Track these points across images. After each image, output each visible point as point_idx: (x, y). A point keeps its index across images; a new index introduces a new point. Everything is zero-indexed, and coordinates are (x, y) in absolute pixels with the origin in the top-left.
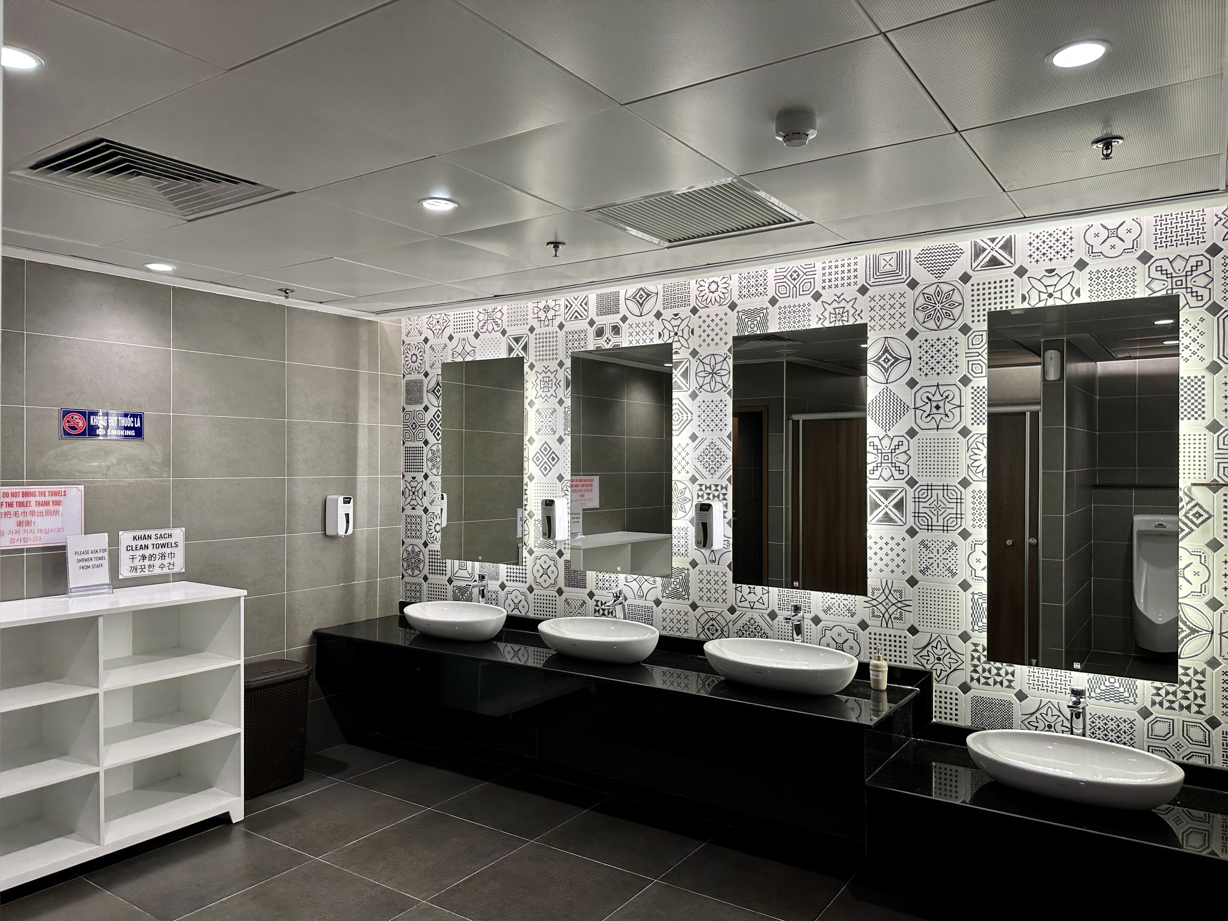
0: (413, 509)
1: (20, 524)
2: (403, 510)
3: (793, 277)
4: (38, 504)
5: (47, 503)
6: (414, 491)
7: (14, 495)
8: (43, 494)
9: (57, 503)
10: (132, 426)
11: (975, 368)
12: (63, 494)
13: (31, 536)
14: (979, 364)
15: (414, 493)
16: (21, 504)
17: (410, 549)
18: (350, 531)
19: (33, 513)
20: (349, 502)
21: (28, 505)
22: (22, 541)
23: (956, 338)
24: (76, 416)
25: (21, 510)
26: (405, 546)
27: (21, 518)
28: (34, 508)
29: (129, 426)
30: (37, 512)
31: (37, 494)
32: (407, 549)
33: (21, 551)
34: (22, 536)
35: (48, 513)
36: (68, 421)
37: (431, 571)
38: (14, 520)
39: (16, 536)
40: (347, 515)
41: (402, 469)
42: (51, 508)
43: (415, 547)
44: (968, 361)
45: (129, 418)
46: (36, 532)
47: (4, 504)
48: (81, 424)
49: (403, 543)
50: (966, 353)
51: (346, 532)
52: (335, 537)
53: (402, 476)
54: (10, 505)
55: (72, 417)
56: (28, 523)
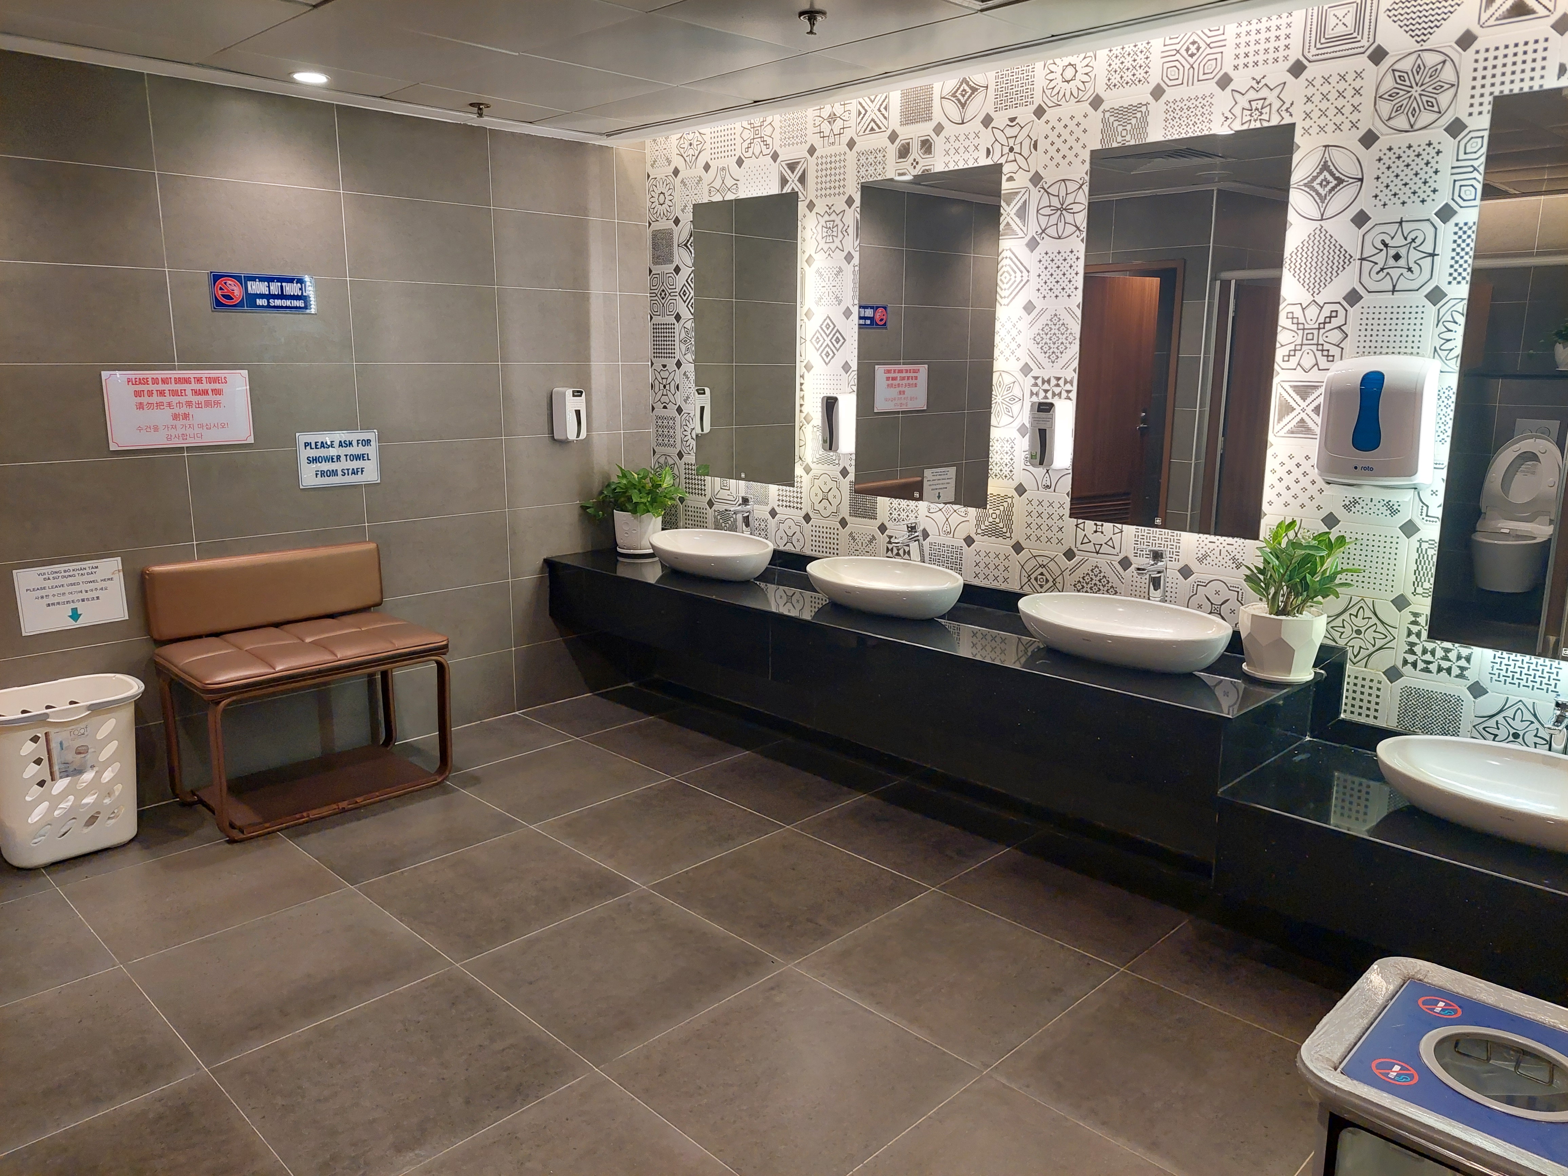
0: (665, 407)
1: (176, 417)
2: (653, 409)
3: (1190, 52)
4: (196, 392)
5: (206, 392)
6: (664, 383)
7: (164, 381)
8: (199, 380)
9: (217, 392)
10: (300, 294)
11: (1465, 191)
12: (223, 381)
13: (189, 431)
14: (1472, 186)
15: (665, 387)
16: (174, 393)
17: (662, 460)
18: (583, 435)
19: (189, 404)
20: (581, 396)
21: (183, 394)
22: (181, 438)
23: (1439, 143)
24: (230, 282)
25: (175, 400)
26: (657, 456)
27: (177, 410)
28: (191, 397)
29: (296, 294)
30: (194, 403)
31: (193, 380)
32: (659, 460)
33: (181, 449)
34: (180, 431)
35: (208, 404)
36: (221, 289)
37: (688, 490)
38: (167, 413)
39: (173, 432)
40: (578, 413)
41: (650, 354)
42: (211, 397)
43: (668, 457)
44: (1455, 181)
45: (295, 284)
46: (196, 426)
47: (155, 392)
48: (236, 293)
49: (654, 452)
50: (1453, 168)
51: (578, 435)
52: (565, 442)
53: (650, 363)
54: (162, 393)
55: (225, 283)
56: (186, 416)
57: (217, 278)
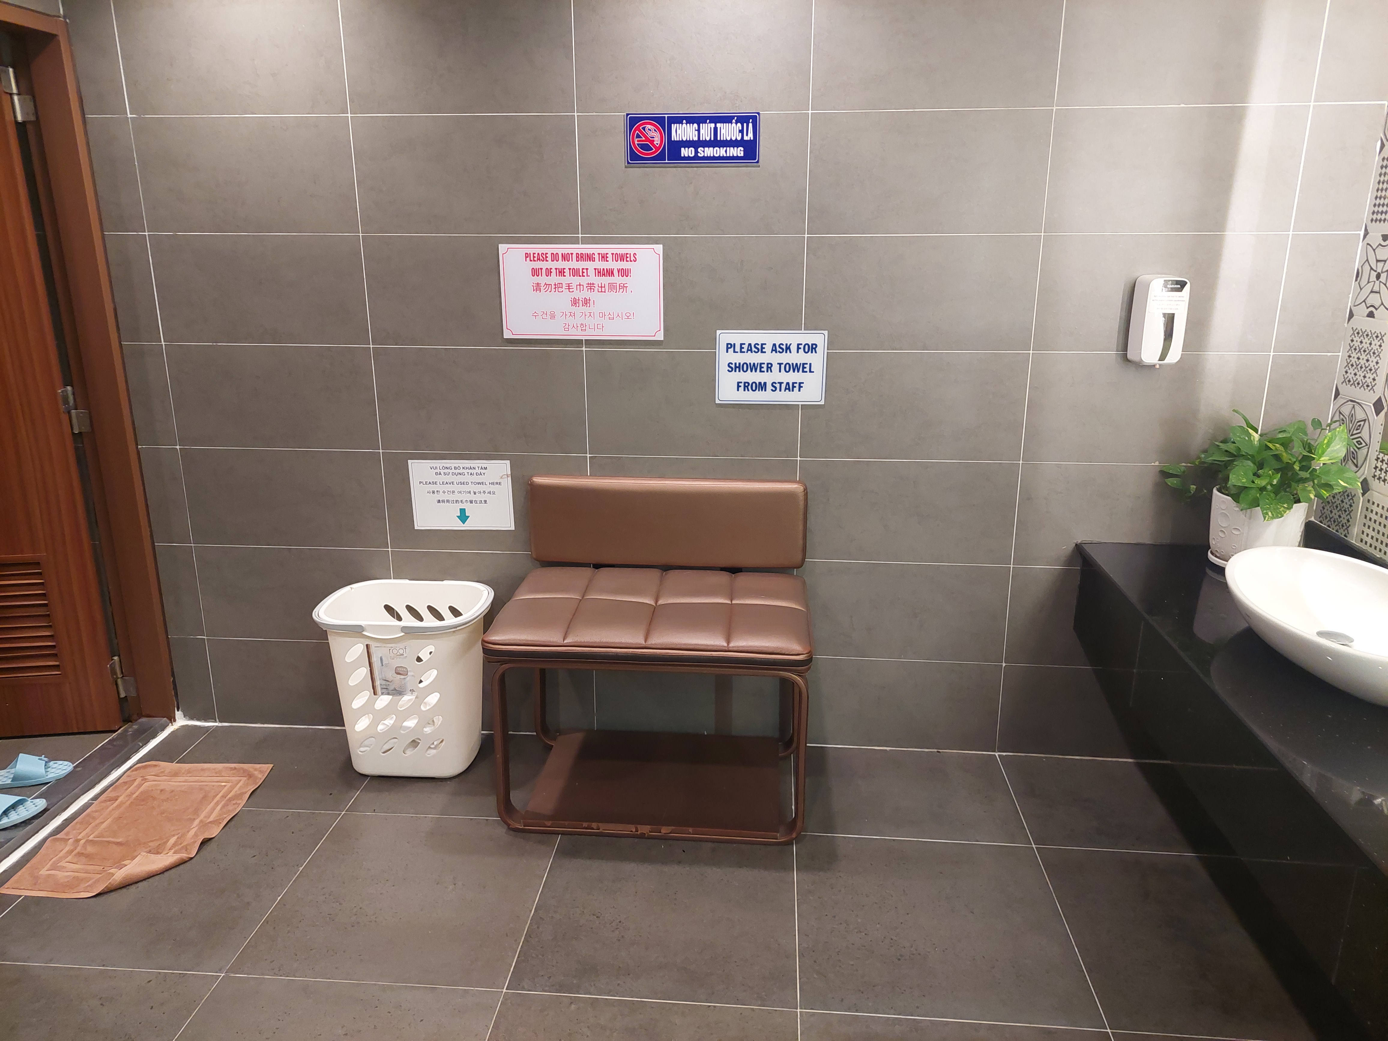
0: (1371, 315)
1: (575, 302)
2: (1351, 315)
4: (600, 273)
5: (610, 273)
6: (1379, 270)
7: (566, 257)
8: (604, 257)
9: (625, 273)
10: (739, 138)
12: (632, 258)
13: (589, 321)
15: (1378, 277)
16: (575, 272)
17: (1346, 410)
18: (1174, 355)
19: (591, 286)
20: (1180, 290)
21: (585, 274)
22: (579, 328)
24: (649, 127)
25: (575, 280)
26: (1340, 401)
27: (577, 294)
28: (593, 278)
29: (734, 139)
30: (596, 286)
31: (596, 257)
32: (1342, 410)
33: (578, 343)
34: (579, 320)
35: (612, 287)
36: (638, 136)
38: (565, 298)
39: (571, 321)
40: (1170, 320)
41: (1366, 215)
42: (617, 279)
43: (1357, 407)
45: (734, 125)
46: (597, 315)
47: (554, 271)
48: (657, 141)
49: (1337, 394)
51: (1162, 357)
52: (1140, 366)
53: (1362, 233)
54: (561, 272)
55: (644, 129)
56: (586, 302)
57: (634, 122)
